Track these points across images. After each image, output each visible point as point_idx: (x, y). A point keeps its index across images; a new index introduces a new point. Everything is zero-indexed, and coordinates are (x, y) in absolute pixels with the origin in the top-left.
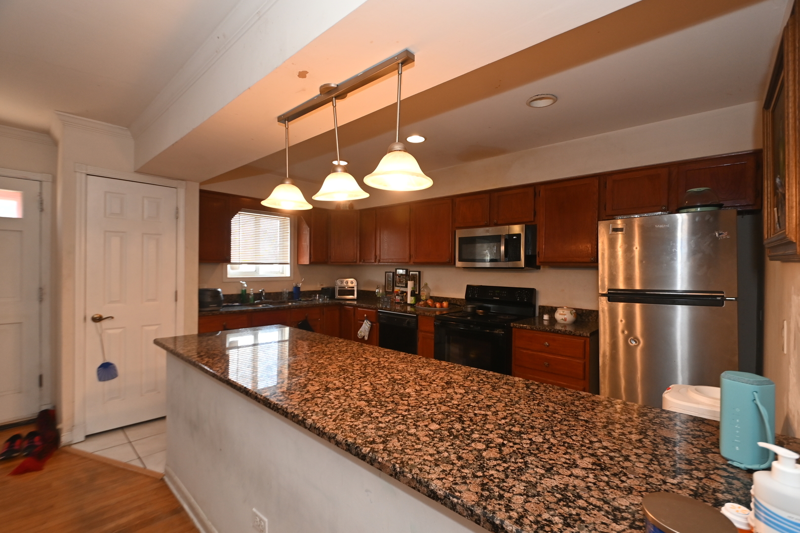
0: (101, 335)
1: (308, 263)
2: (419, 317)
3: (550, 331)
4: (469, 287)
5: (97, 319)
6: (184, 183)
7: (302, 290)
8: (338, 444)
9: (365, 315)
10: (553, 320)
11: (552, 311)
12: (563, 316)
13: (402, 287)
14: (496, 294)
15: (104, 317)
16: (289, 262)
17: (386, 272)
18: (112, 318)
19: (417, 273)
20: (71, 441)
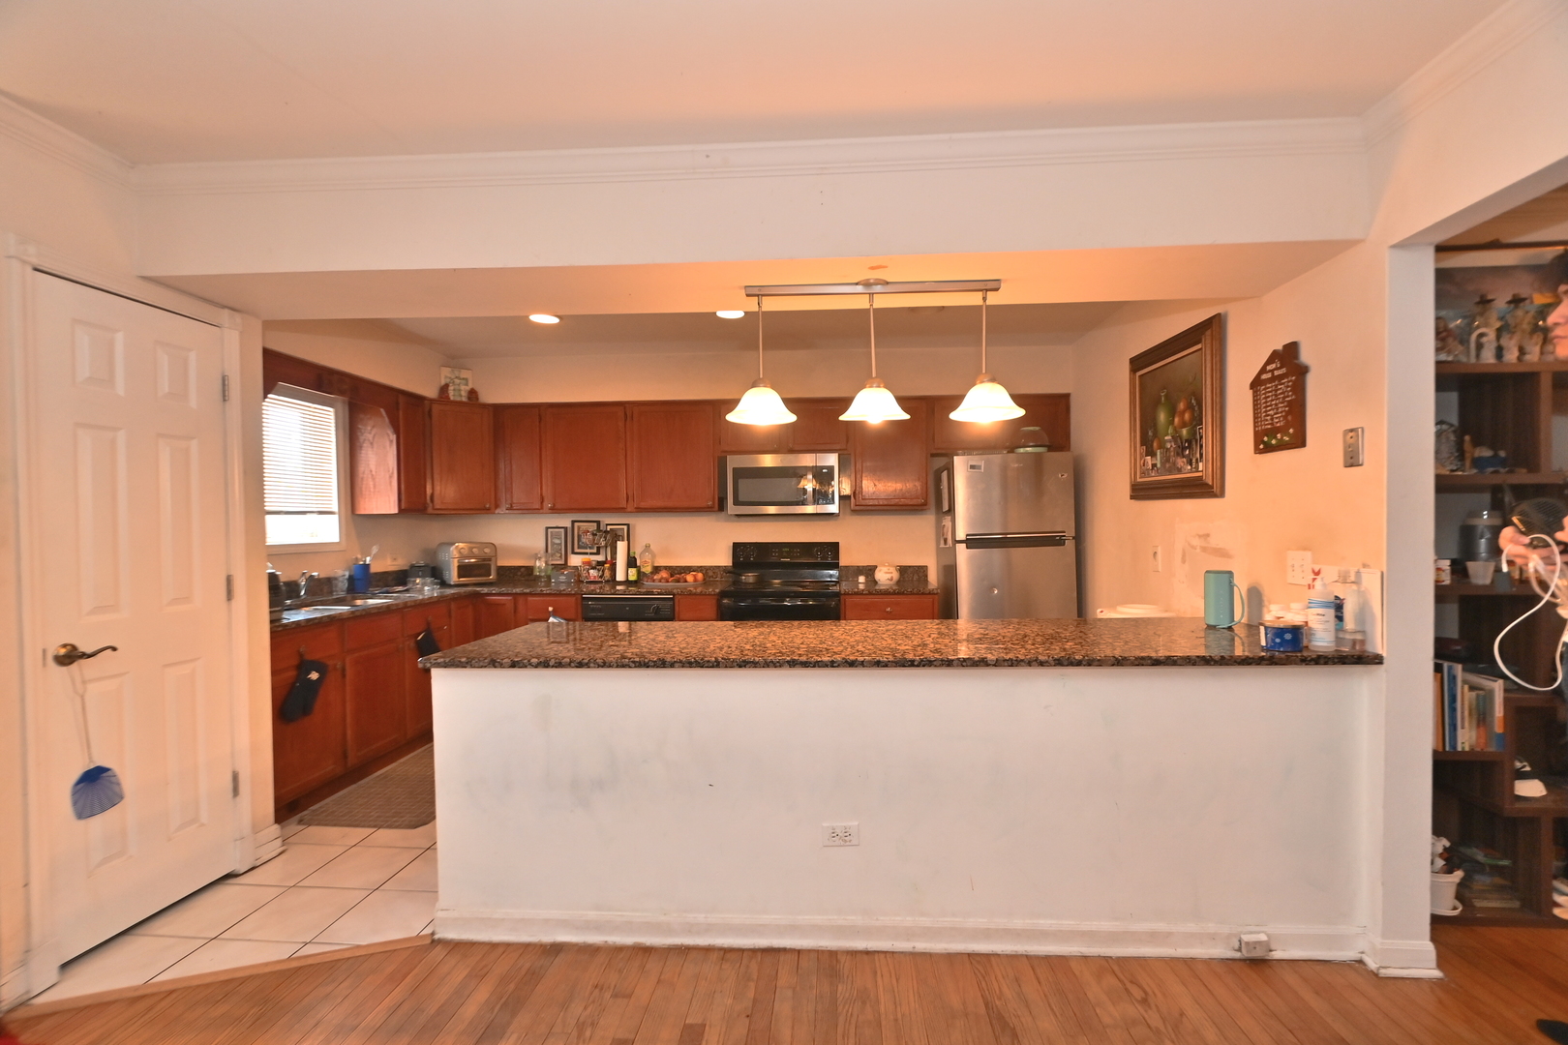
0: (82, 697)
1: (395, 510)
2: (677, 598)
3: (870, 593)
4: (736, 546)
5: (70, 656)
6: (238, 317)
7: (373, 569)
8: (1042, 664)
9: (551, 609)
10: (872, 580)
11: (869, 571)
12: (885, 576)
13: (591, 554)
14: (785, 554)
15: (89, 650)
16: (335, 508)
17: (547, 528)
18: (114, 649)
19: (625, 527)
20: (27, 992)
